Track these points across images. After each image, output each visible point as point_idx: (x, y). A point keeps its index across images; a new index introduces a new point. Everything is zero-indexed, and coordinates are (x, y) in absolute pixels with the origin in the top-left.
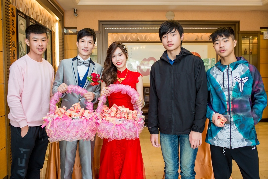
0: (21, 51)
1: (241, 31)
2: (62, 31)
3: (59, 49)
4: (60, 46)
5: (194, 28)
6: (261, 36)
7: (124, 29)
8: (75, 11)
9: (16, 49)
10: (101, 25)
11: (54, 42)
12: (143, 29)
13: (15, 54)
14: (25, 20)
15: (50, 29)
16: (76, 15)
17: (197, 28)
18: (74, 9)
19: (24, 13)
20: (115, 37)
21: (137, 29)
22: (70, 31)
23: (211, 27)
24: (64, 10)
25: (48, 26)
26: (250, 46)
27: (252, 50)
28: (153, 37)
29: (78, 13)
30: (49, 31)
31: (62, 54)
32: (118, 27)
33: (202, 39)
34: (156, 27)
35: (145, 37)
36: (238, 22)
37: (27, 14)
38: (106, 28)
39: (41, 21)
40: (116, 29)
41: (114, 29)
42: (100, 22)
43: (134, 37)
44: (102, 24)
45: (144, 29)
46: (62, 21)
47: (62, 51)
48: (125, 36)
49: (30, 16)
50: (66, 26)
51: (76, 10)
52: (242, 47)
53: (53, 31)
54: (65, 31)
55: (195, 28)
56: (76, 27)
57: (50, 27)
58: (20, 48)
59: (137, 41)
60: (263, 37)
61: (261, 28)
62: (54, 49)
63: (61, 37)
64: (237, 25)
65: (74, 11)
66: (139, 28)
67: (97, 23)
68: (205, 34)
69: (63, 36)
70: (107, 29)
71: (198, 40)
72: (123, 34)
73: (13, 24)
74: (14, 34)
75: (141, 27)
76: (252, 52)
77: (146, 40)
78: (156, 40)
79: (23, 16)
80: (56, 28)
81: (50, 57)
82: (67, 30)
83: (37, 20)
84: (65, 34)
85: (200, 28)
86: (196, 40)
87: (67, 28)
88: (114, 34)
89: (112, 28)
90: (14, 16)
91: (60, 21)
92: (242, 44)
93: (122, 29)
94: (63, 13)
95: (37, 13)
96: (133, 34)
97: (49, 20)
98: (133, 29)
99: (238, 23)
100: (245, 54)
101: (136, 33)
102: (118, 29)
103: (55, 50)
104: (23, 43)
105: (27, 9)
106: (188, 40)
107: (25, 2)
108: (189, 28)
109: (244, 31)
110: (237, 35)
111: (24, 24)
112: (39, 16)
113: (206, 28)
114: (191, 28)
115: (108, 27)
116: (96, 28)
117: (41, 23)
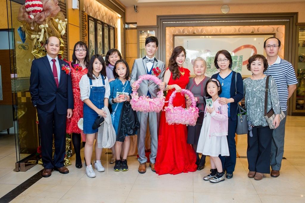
0: (91, 48)
1: (299, 23)
2: (124, 27)
3: (121, 43)
5: (249, 21)
7: (181, 23)
8: (136, 8)
10: (159, 20)
11: (117, 37)
14: (94, 22)
15: (113, 26)
16: (136, 12)
17: (253, 21)
18: (135, 6)
19: (93, 17)
20: (172, 31)
21: (193, 23)
22: (131, 26)
23: (268, 20)
24: (126, 7)
25: (111, 24)
28: (209, 30)
29: (138, 9)
30: (112, 28)
31: (123, 48)
32: (175, 21)
33: (259, 32)
34: (212, 21)
35: (201, 30)
36: (296, 14)
37: (95, 17)
38: (164, 22)
39: (105, 21)
40: (173, 23)
41: (171, 23)
42: (158, 17)
43: (191, 31)
45: (200, 23)
46: (124, 18)
47: (123, 45)
48: (183, 29)
49: (97, 19)
50: (128, 21)
51: (137, 7)
52: (299, 39)
53: (116, 27)
54: (126, 26)
55: (251, 21)
56: (136, 22)
57: (113, 24)
58: (91, 46)
59: (194, 35)
62: (117, 43)
63: (123, 32)
64: (295, 16)
65: (134, 7)
66: (195, 22)
67: (155, 18)
68: (262, 26)
69: (125, 31)
70: (165, 23)
71: (254, 33)
72: (180, 28)
73: (86, 28)
74: (86, 36)
75: (197, 21)
77: (202, 33)
78: (212, 34)
79: (93, 20)
80: (119, 24)
82: (128, 25)
83: (103, 21)
84: (126, 29)
85: (256, 21)
86: (252, 32)
87: (128, 24)
88: (172, 28)
89: (170, 22)
90: (87, 21)
91: (122, 18)
92: (299, 37)
93: (179, 23)
94: (124, 10)
95: (103, 14)
96: (190, 27)
97: (112, 18)
98: (189, 23)
99: (296, 15)
100: (303, 47)
101: (193, 26)
102: (175, 23)
103: (117, 45)
104: (92, 42)
105: (95, 13)
106: (244, 33)
107: (94, 8)
108: (245, 21)
109: (302, 22)
110: (294, 27)
111: (93, 26)
112: (105, 16)
113: (263, 21)
114: (246, 21)
115: (165, 22)
116: (154, 23)
117: (106, 22)
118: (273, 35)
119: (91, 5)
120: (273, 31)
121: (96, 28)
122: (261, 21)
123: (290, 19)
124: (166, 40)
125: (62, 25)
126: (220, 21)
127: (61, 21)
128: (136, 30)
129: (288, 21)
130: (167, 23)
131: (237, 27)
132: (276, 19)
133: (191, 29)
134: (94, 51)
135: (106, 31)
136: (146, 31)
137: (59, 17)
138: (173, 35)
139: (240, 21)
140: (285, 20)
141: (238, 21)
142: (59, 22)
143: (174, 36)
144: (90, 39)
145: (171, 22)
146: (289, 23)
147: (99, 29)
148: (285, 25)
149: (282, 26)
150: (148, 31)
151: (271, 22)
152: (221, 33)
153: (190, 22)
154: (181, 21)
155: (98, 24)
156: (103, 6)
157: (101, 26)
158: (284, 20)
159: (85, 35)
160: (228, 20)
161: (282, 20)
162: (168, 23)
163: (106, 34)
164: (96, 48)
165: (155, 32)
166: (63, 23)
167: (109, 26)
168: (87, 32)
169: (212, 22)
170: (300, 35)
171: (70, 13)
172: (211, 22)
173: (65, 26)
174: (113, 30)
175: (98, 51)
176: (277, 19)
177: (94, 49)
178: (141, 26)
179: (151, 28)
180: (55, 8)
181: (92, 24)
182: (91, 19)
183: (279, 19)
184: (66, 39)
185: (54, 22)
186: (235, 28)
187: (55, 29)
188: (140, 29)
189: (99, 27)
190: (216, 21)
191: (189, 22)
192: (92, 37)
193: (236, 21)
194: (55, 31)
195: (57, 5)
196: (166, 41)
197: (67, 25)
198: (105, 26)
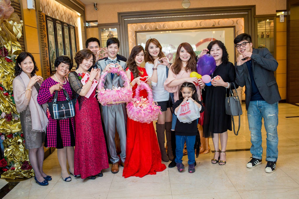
0: (51, 49)
1: (257, 15)
2: (84, 26)
4: (83, 40)
5: (210, 15)
6: (277, 19)
7: (142, 19)
8: (95, 6)
9: (47, 49)
10: (120, 17)
11: (78, 36)
12: (161, 18)
13: (47, 53)
14: (52, 22)
15: (73, 25)
16: (96, 9)
17: (213, 15)
18: (94, 4)
19: (51, 16)
20: (134, 28)
21: (155, 19)
22: (92, 24)
23: (228, 13)
24: (85, 5)
25: (71, 23)
26: (266, 30)
27: (269, 33)
28: (171, 25)
29: (98, 7)
30: (72, 27)
32: (137, 18)
33: (219, 25)
35: (163, 25)
36: (254, 6)
37: (54, 17)
38: (125, 19)
39: (65, 20)
40: (135, 20)
42: (119, 14)
43: (153, 26)
44: (122, 16)
46: (83, 16)
48: (144, 25)
49: (56, 18)
50: (88, 20)
51: (96, 4)
52: (258, 31)
53: (76, 26)
54: (87, 24)
55: (212, 15)
56: (97, 20)
58: (51, 47)
59: (156, 30)
60: (279, 20)
61: (278, 11)
62: (78, 42)
63: (84, 31)
64: (253, 9)
66: (156, 17)
67: (117, 15)
68: (222, 19)
69: (85, 29)
70: (127, 20)
71: (215, 26)
72: (142, 24)
73: (44, 28)
74: (45, 37)
75: (159, 17)
76: (268, 36)
77: (164, 28)
78: (174, 29)
79: (51, 20)
80: (79, 23)
81: (75, 51)
82: (89, 24)
83: (62, 20)
84: (87, 27)
85: (216, 14)
86: (213, 26)
87: (89, 22)
88: (133, 24)
89: (131, 19)
90: (45, 22)
92: (258, 28)
93: (141, 19)
94: (84, 8)
95: (61, 14)
96: (151, 23)
97: (72, 17)
99: (253, 8)
100: (261, 38)
101: (154, 22)
102: (137, 20)
103: (78, 44)
104: (52, 43)
105: (53, 13)
106: (205, 27)
107: (51, 7)
108: (205, 15)
109: (260, 14)
110: (253, 19)
111: (52, 26)
112: (64, 16)
113: (223, 14)
114: (207, 15)
115: (127, 18)
116: (116, 20)
117: (65, 22)
118: (233, 27)
119: (48, 4)
120: (233, 24)
121: (55, 28)
122: (221, 14)
123: (248, 12)
124: (129, 36)
125: (18, 27)
126: (182, 16)
127: (15, 24)
128: (97, 28)
129: (246, 14)
130: (128, 19)
131: (198, 21)
132: (235, 12)
133: (153, 25)
134: (54, 52)
135: (66, 30)
136: (107, 29)
137: (13, 18)
138: (135, 31)
139: (201, 15)
140: (244, 13)
141: (199, 15)
142: (13, 24)
143: (137, 33)
144: (50, 40)
145: (133, 19)
146: (247, 15)
147: (59, 30)
148: (244, 18)
149: (241, 18)
150: (110, 29)
151: (231, 15)
152: (183, 28)
153: (152, 18)
154: (143, 17)
155: (57, 24)
156: (61, 4)
157: (61, 25)
158: (242, 13)
159: (43, 37)
160: (189, 15)
161: (241, 13)
162: (130, 19)
163: (66, 34)
164: (56, 49)
165: (117, 29)
166: (18, 25)
167: (69, 26)
168: (46, 33)
169: (174, 17)
170: (258, 27)
171: (25, 14)
172: (172, 17)
173: (21, 29)
174: (73, 30)
175: (59, 52)
176: (237, 12)
177: (55, 51)
178: (102, 24)
179: (112, 25)
180: (8, 9)
181: (50, 25)
182: (49, 19)
183: (238, 12)
184: (23, 42)
185: (8, 24)
186: (196, 22)
187: (9, 32)
188: (102, 27)
189: (59, 27)
190: (178, 15)
191: (150, 18)
192: (51, 38)
193: (197, 15)
194: (10, 34)
195: (10, 6)
196: (129, 38)
197: (23, 27)
198: (65, 26)
